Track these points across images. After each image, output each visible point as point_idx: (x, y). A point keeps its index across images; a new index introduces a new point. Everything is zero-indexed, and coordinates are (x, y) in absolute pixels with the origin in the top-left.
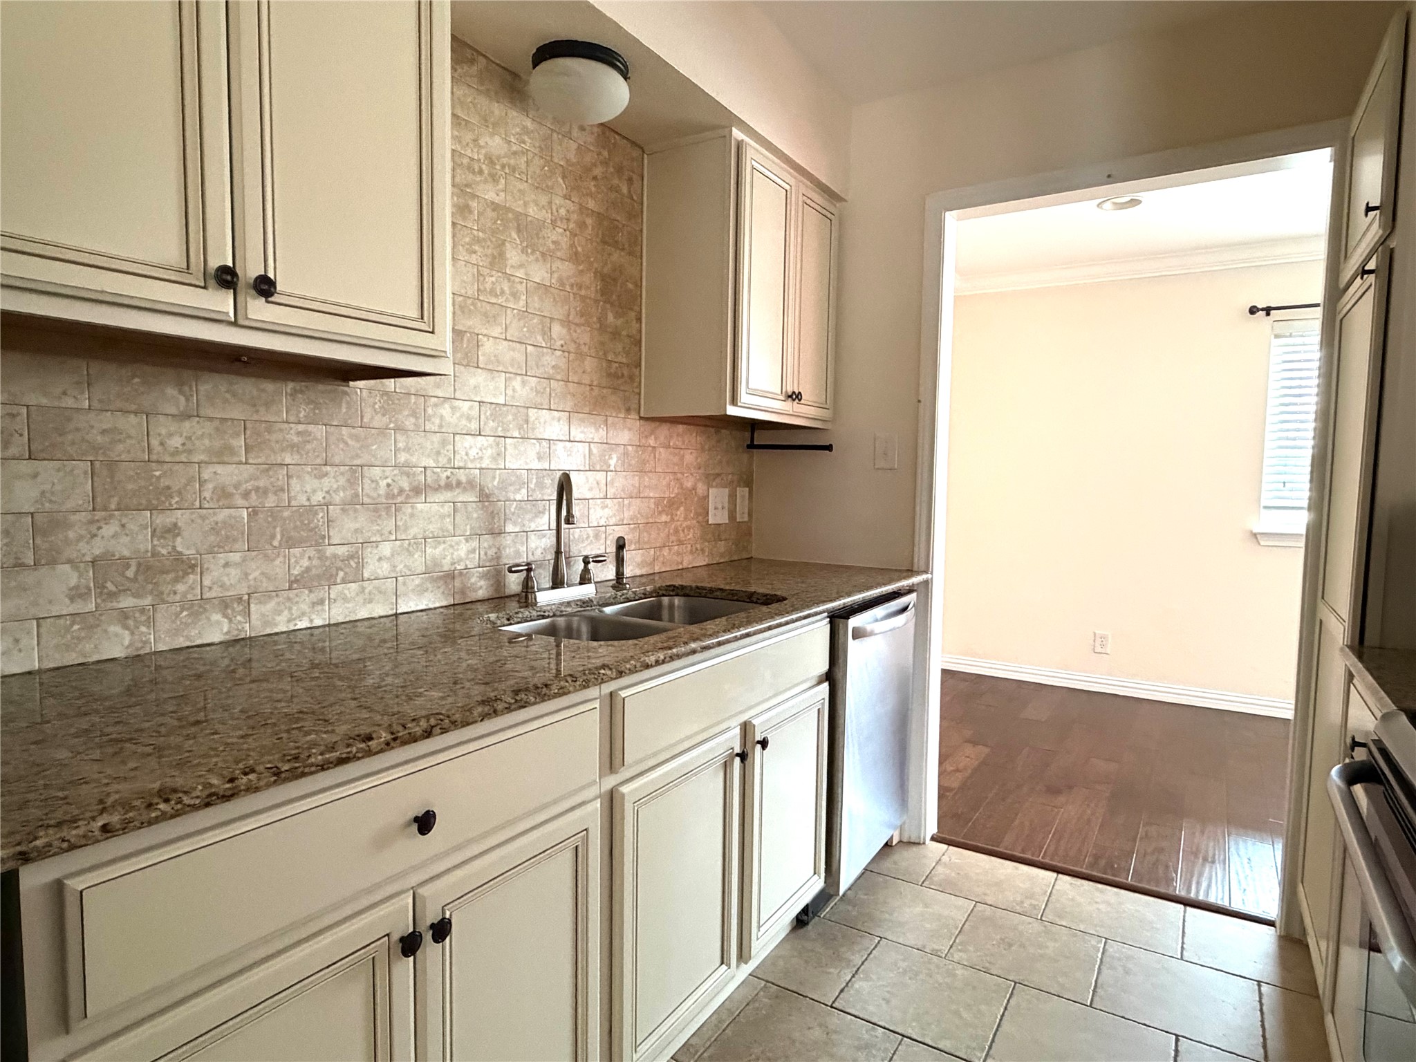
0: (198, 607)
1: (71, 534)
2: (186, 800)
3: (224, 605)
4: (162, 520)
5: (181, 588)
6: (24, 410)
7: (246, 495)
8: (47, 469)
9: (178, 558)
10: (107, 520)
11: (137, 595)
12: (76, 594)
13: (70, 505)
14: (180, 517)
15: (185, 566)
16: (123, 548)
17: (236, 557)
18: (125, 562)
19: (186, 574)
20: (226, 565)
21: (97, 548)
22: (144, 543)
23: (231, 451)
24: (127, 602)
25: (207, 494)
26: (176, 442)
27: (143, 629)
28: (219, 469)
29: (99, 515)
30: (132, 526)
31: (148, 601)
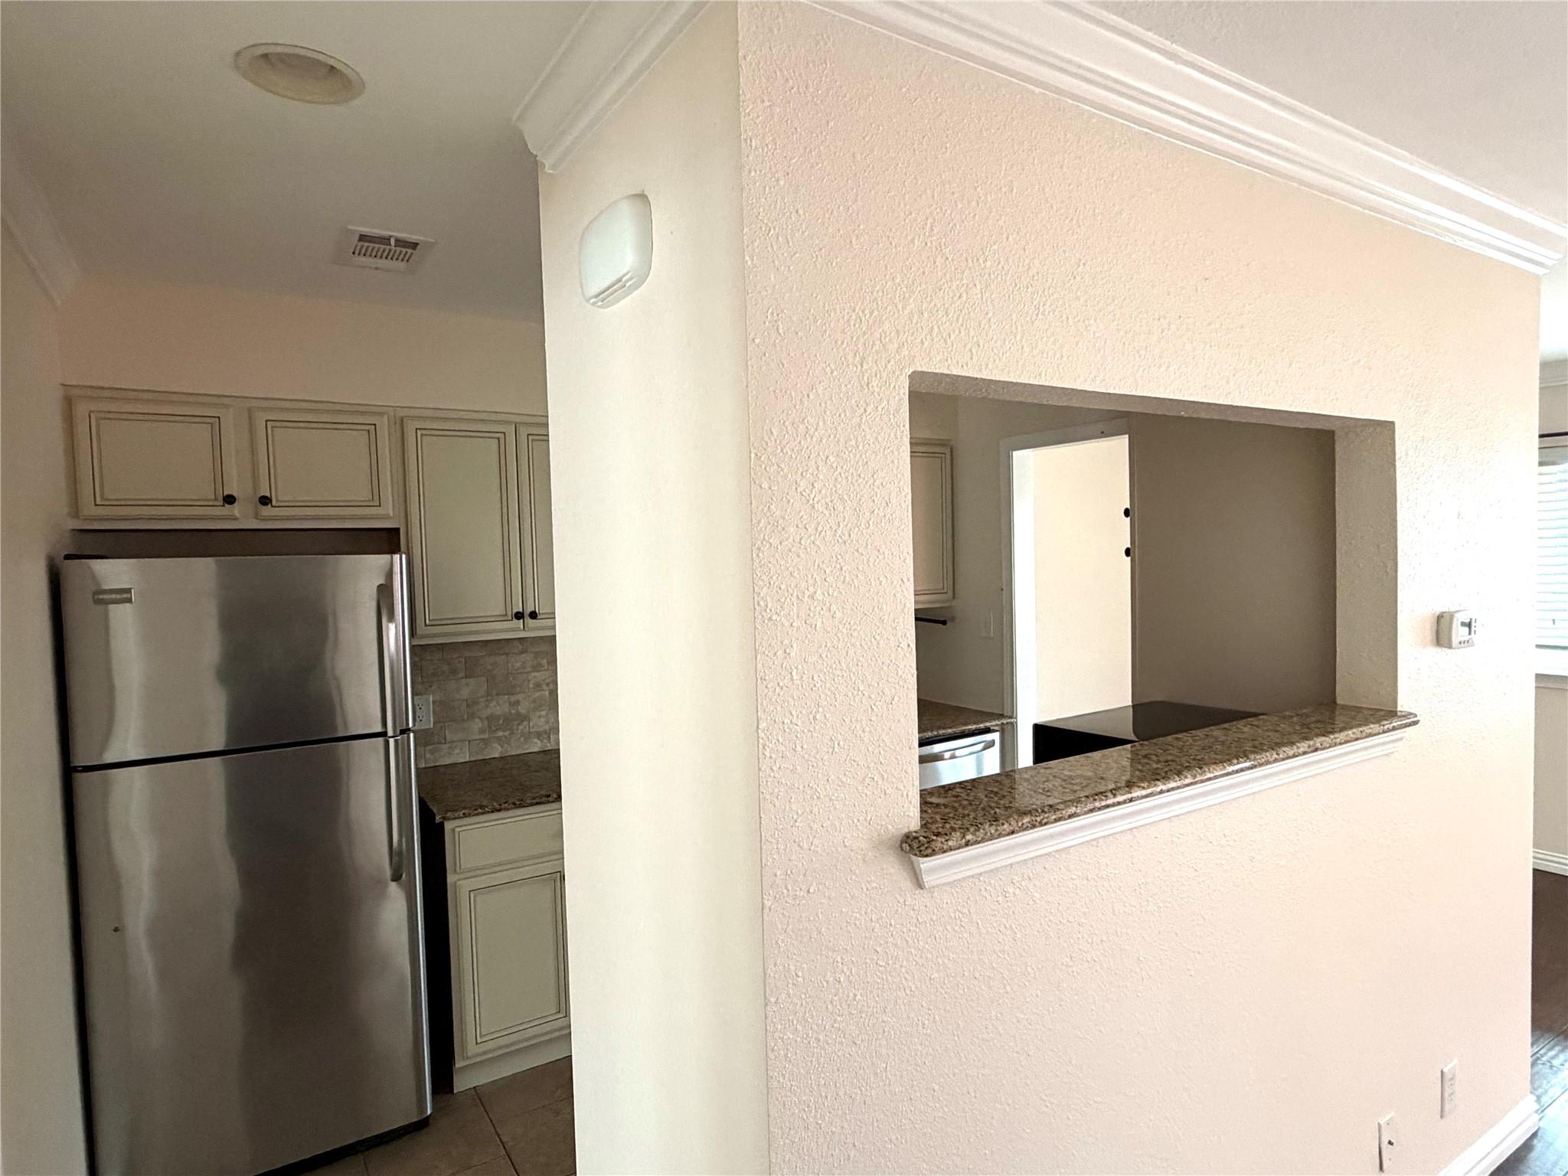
0: (528, 737)
1: (480, 707)
2: (487, 809)
3: (539, 735)
4: (513, 699)
5: (521, 727)
6: (464, 659)
7: (548, 685)
8: (472, 681)
9: (518, 714)
10: (492, 701)
11: (504, 731)
12: (482, 731)
13: (479, 695)
14: (520, 697)
15: (524, 718)
16: (498, 711)
17: (543, 713)
18: (499, 717)
19: (523, 721)
20: (540, 717)
21: (489, 712)
22: (506, 708)
23: (541, 666)
24: (500, 734)
25: (531, 686)
26: (518, 665)
27: (506, 745)
28: (536, 674)
29: (489, 698)
30: (501, 702)
31: (507, 733)
